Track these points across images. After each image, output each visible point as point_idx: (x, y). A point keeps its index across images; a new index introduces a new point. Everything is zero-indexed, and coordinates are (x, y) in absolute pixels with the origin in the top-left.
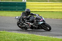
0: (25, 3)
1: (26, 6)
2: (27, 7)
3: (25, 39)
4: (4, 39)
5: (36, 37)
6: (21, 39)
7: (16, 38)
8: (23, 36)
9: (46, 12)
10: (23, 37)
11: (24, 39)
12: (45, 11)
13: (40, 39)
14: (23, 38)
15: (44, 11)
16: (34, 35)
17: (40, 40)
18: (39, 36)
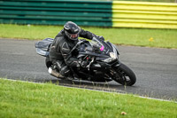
0: (111, 4)
1: (111, 13)
2: (114, 16)
3: (109, 108)
4: (49, 107)
5: (140, 102)
6: (97, 108)
7: (83, 104)
8: (103, 98)
9: (169, 32)
10: (102, 101)
11: (104, 108)
12: (166, 29)
13: (152, 107)
14: (101, 103)
15: (162, 29)
16: (134, 96)
17: (151, 110)
18: (150, 101)
